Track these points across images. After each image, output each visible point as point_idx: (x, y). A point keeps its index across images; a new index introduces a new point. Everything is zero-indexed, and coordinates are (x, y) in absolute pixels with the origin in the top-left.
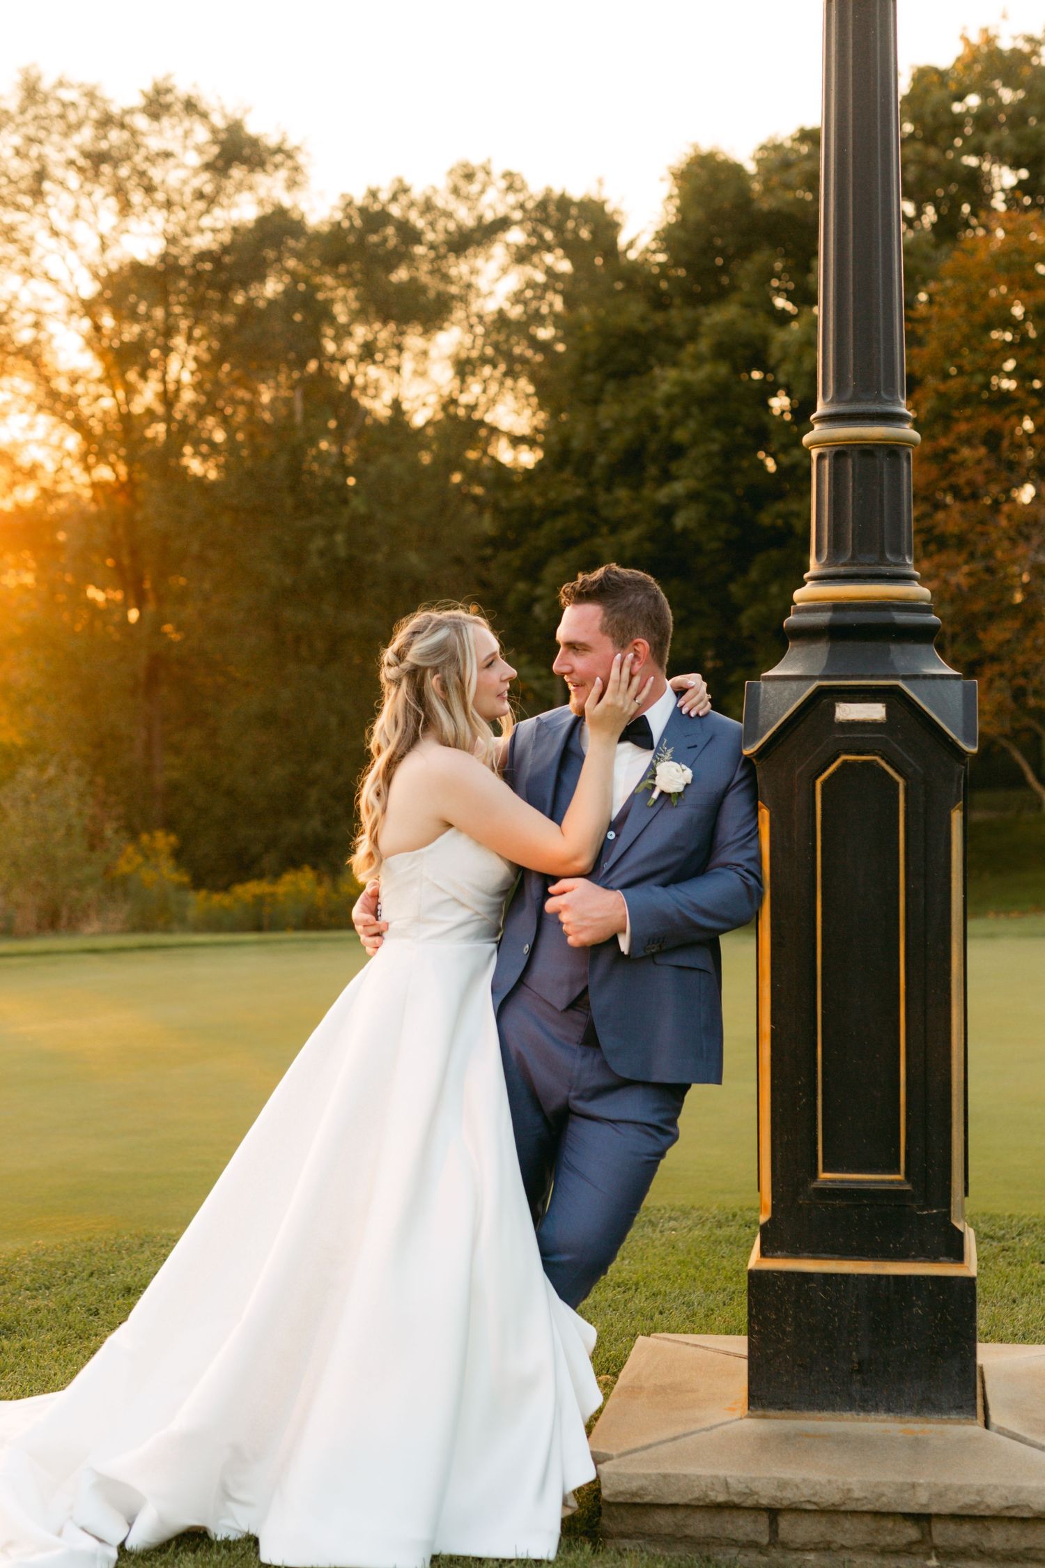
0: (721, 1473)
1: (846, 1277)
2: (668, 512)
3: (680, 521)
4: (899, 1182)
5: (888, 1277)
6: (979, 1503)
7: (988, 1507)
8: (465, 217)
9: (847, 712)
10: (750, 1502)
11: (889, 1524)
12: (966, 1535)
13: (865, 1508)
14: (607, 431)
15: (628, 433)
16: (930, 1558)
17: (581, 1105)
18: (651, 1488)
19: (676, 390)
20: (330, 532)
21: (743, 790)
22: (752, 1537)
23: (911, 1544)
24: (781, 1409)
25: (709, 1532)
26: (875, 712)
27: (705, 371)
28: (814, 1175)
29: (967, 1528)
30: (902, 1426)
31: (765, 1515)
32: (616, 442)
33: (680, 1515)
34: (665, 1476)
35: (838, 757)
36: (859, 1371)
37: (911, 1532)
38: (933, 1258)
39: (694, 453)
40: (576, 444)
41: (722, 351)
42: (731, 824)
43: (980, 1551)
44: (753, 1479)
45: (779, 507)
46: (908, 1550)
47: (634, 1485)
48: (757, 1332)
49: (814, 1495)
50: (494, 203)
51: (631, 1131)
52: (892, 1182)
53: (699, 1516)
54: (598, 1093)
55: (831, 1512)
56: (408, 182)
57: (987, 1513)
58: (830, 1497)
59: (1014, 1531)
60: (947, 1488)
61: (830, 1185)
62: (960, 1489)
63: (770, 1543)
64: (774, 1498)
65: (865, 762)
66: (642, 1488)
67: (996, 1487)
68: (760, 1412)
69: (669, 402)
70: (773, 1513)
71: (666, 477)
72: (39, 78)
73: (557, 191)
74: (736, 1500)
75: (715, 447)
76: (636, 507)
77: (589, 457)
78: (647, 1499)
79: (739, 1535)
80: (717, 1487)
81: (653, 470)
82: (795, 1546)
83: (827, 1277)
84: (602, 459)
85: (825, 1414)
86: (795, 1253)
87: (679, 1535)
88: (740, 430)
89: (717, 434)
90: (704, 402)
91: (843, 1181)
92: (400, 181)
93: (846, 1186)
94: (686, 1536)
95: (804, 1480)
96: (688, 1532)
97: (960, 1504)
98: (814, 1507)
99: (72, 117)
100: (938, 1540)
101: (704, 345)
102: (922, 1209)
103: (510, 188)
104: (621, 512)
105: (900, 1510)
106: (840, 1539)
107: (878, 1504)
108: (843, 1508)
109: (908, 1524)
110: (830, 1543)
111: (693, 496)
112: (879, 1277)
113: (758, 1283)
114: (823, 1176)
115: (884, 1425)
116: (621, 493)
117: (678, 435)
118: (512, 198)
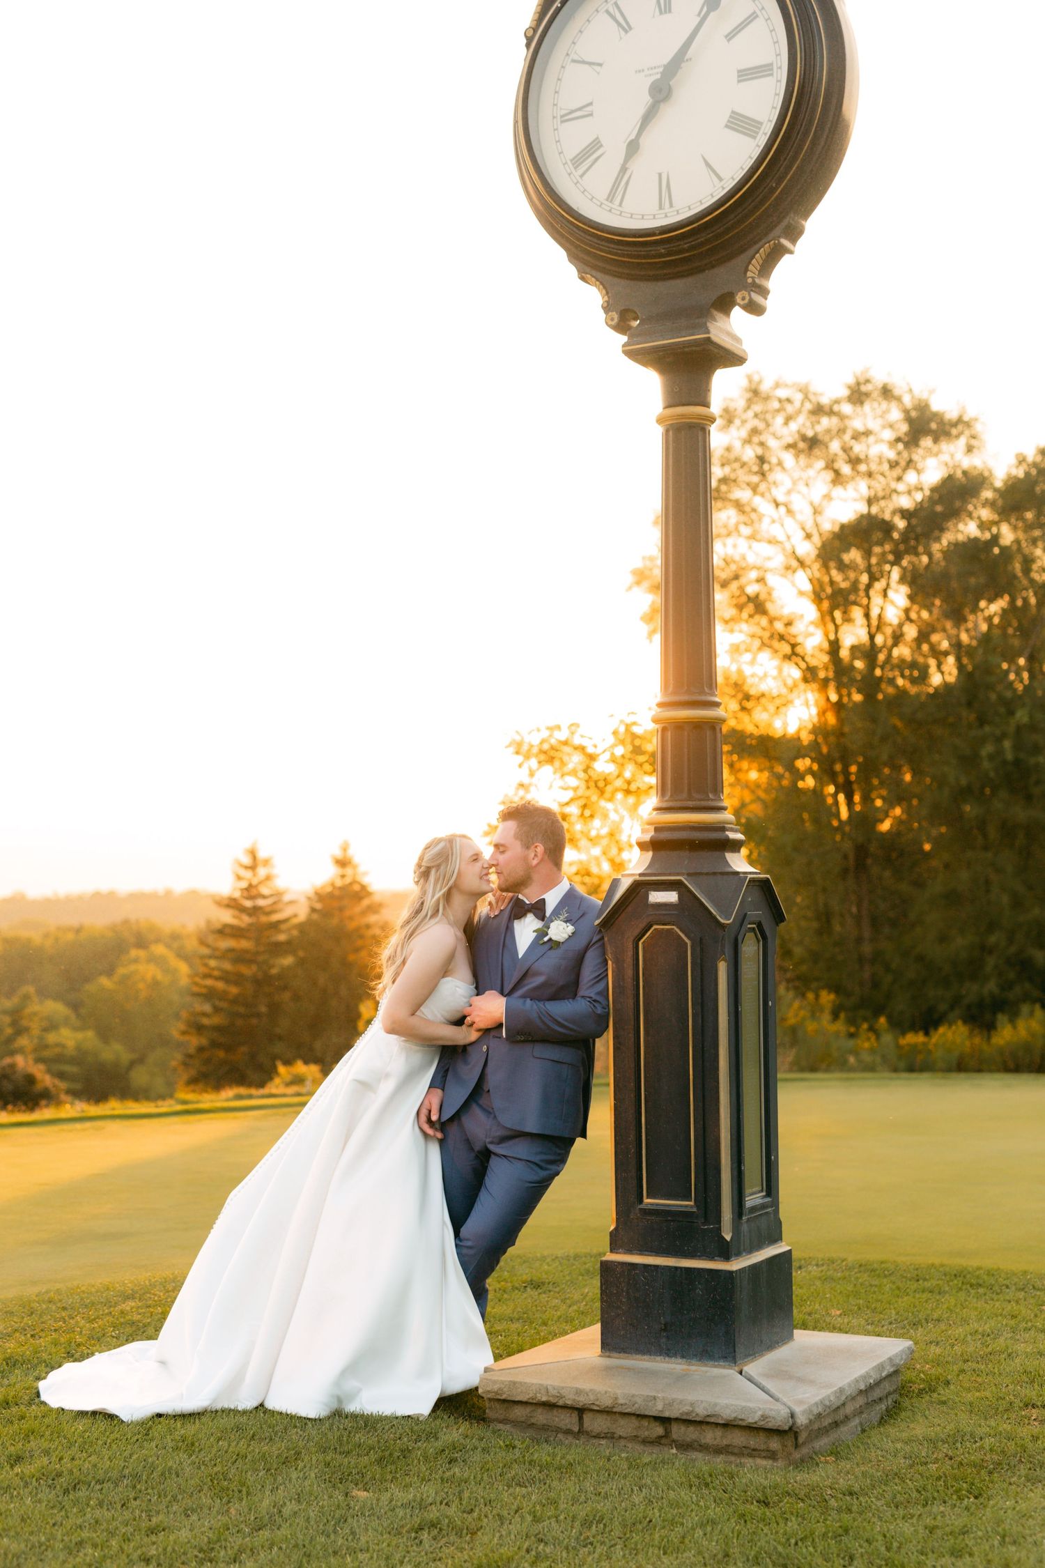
0: (545, 1382)
1: (657, 1267)
4: (691, 1207)
5: (681, 1268)
6: (692, 1411)
7: (697, 1414)
9: (657, 897)
10: (561, 1403)
11: (645, 1423)
12: (691, 1434)
13: (626, 1411)
16: (672, 1448)
17: (492, 1147)
18: (505, 1389)
21: (597, 948)
22: (569, 1427)
23: (661, 1437)
24: (620, 1353)
25: (545, 1422)
26: (671, 897)
28: (641, 1201)
29: (691, 1429)
30: (685, 1367)
31: (576, 1413)
33: (529, 1409)
34: (515, 1383)
35: (651, 926)
36: (665, 1330)
37: (659, 1430)
38: (711, 1257)
42: (588, 971)
43: (700, 1446)
44: (563, 1388)
46: (657, 1441)
47: (496, 1387)
48: (605, 1302)
49: (597, 1400)
51: (519, 1165)
52: (686, 1206)
53: (540, 1410)
54: (503, 1140)
55: (607, 1412)
57: (698, 1419)
58: (606, 1402)
59: (719, 1432)
60: (674, 1401)
61: (650, 1207)
62: (681, 1402)
63: (579, 1432)
64: (574, 1400)
65: (668, 929)
66: (500, 1389)
67: (702, 1402)
68: (607, 1354)
70: (581, 1411)
74: (553, 1400)
78: (503, 1397)
79: (562, 1425)
80: (542, 1392)
82: (594, 1434)
83: (646, 1266)
85: (645, 1357)
86: (629, 1251)
87: (529, 1423)
91: (657, 1205)
93: (658, 1208)
94: (533, 1424)
95: (591, 1390)
96: (533, 1421)
97: (681, 1411)
98: (598, 1408)
100: (674, 1436)
102: (704, 1224)
105: (647, 1413)
106: (620, 1432)
107: (634, 1408)
108: (615, 1410)
109: (657, 1424)
110: (614, 1433)
112: (676, 1268)
113: (607, 1269)
114: (647, 1201)
115: (676, 1366)
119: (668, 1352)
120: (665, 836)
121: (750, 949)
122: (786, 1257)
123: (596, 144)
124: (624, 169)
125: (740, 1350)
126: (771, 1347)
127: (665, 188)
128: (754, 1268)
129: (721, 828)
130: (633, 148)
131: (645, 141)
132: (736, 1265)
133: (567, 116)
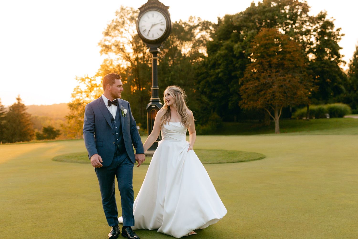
2: (218, 73)
8: (192, 24)
15: (213, 61)
20: (168, 77)
27: (224, 51)
32: (211, 63)
39: (222, 64)
40: (206, 63)
41: (227, 49)
45: (235, 73)
56: (182, 20)
69: (218, 57)
71: (218, 68)
72: (123, 7)
73: (206, 20)
75: (225, 64)
76: (214, 73)
77: (207, 65)
81: (217, 67)
84: (209, 65)
88: (229, 61)
89: (225, 62)
90: (223, 56)
92: (180, 20)
99: (129, 12)
101: (224, 48)
103: (199, 20)
104: (211, 74)
111: (222, 71)
116: (212, 71)
117: (220, 62)
118: (199, 22)
123: (145, 30)
124: (148, 33)
127: (153, 36)
131: (151, 30)
133: (142, 26)
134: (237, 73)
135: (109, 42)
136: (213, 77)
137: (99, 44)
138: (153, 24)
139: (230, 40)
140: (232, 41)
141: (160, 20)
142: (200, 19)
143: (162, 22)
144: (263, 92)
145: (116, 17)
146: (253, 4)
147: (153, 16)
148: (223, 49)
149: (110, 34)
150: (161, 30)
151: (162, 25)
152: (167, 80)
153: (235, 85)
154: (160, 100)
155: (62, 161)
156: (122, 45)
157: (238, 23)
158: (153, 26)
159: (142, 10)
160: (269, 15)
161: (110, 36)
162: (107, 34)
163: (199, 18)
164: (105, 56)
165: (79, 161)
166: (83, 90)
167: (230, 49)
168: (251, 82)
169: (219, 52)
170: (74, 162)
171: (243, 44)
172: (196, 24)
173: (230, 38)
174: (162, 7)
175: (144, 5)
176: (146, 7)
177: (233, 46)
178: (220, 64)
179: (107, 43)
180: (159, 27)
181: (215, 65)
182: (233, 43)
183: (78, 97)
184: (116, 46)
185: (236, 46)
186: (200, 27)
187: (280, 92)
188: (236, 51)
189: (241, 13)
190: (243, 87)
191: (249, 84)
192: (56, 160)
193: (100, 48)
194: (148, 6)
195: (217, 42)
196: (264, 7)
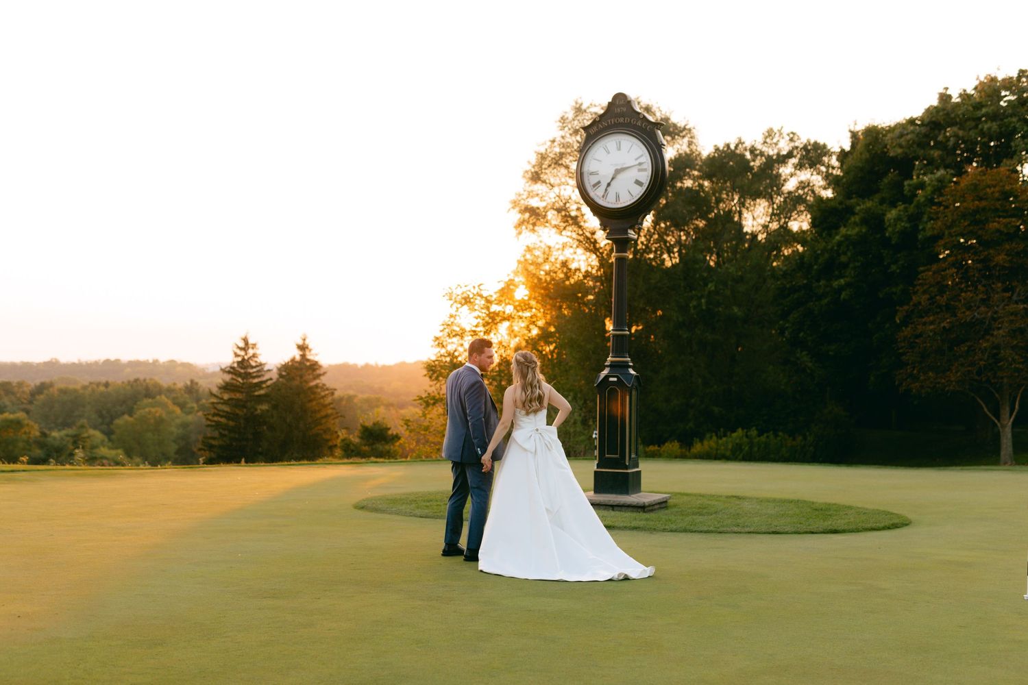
1: (609, 472)
2: (840, 290)
3: (843, 296)
5: (615, 472)
6: (620, 503)
8: (772, 152)
9: (611, 379)
12: (619, 509)
14: (818, 254)
15: (827, 256)
19: (842, 239)
20: (700, 298)
24: (599, 493)
26: (615, 379)
27: (857, 229)
28: (605, 456)
30: (617, 496)
35: (610, 387)
36: (611, 487)
38: (623, 470)
39: (851, 266)
41: (864, 221)
43: (621, 511)
45: (887, 290)
50: (785, 148)
52: (617, 457)
57: (621, 505)
62: (617, 501)
67: (622, 501)
68: (596, 494)
69: (839, 244)
71: (841, 276)
72: (581, 105)
73: (813, 141)
75: (858, 264)
76: (828, 289)
77: (811, 265)
81: (836, 273)
83: (606, 472)
84: (815, 267)
85: (605, 494)
86: (602, 469)
88: (871, 256)
89: (861, 258)
90: (855, 243)
91: (609, 457)
97: (617, 503)
100: (615, 509)
101: (856, 218)
102: (621, 461)
103: (791, 140)
104: (820, 291)
107: (605, 503)
109: (611, 507)
111: (848, 285)
113: (595, 472)
114: (607, 456)
115: (614, 496)
116: (822, 283)
117: (843, 259)
118: (792, 144)
119: (612, 493)
120: (614, 364)
121: (634, 393)
122: (640, 471)
123: (599, 182)
124: (606, 190)
125: (630, 492)
126: (637, 493)
127: (618, 197)
128: (633, 472)
129: (627, 362)
130: (609, 185)
131: (612, 183)
132: (629, 471)
133: (592, 174)
134: (894, 290)
135: (542, 199)
136: (825, 301)
137: (515, 203)
138: (619, 168)
139: (877, 197)
140: (882, 201)
141: (636, 159)
142: (796, 138)
143: (640, 164)
144: (964, 348)
145: (562, 133)
146: (945, 98)
147: (619, 149)
148: (855, 223)
149: (543, 177)
150: (638, 183)
151: (640, 170)
152: (695, 307)
153: (887, 325)
154: (631, 364)
155: (376, 510)
156: (574, 207)
157: (899, 151)
158: (618, 172)
159: (592, 131)
160: (989, 129)
161: (544, 182)
162: (536, 177)
163: (791, 135)
164: (528, 238)
165: (418, 512)
166: (468, 329)
167: (875, 222)
168: (931, 318)
169: (843, 230)
170: (405, 514)
171: (912, 209)
172: (784, 153)
173: (878, 191)
174: (642, 124)
175: (597, 120)
176: (602, 125)
177: (884, 215)
178: (845, 266)
179: (535, 203)
180: (634, 174)
181: (831, 268)
182: (884, 207)
183: (451, 348)
184: (559, 210)
185: (892, 214)
186: (794, 161)
187: (1013, 348)
188: (890, 229)
189: (912, 122)
190: (907, 331)
191: (925, 324)
192: (362, 508)
193: (516, 216)
194: (608, 123)
195: (841, 203)
196: (978, 106)
